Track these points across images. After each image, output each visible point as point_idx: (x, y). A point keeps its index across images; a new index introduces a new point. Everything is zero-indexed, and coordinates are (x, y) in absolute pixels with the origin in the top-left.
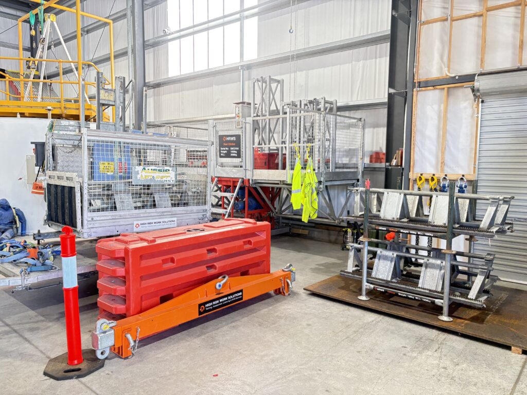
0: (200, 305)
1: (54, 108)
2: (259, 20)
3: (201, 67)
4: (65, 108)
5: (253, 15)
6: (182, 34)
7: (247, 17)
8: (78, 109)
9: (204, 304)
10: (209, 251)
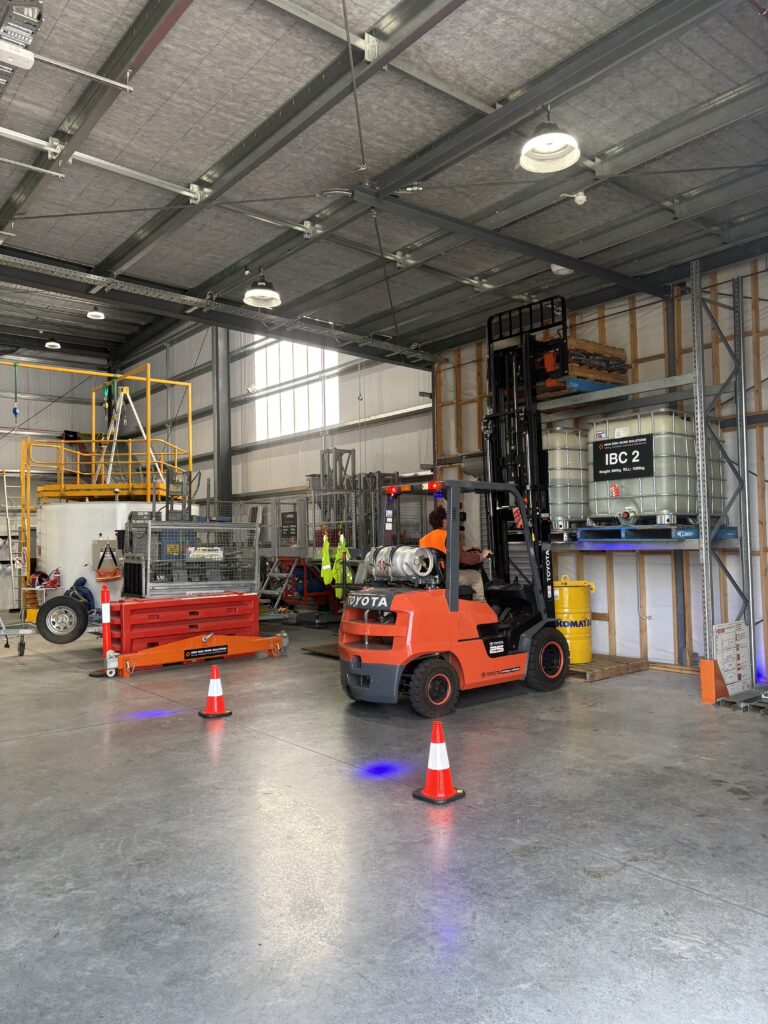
0: (186, 652)
1: (122, 489)
2: (340, 381)
3: (288, 431)
4: (133, 489)
5: (333, 376)
6: (269, 391)
7: (328, 377)
8: (145, 489)
9: (190, 651)
10: (191, 613)
